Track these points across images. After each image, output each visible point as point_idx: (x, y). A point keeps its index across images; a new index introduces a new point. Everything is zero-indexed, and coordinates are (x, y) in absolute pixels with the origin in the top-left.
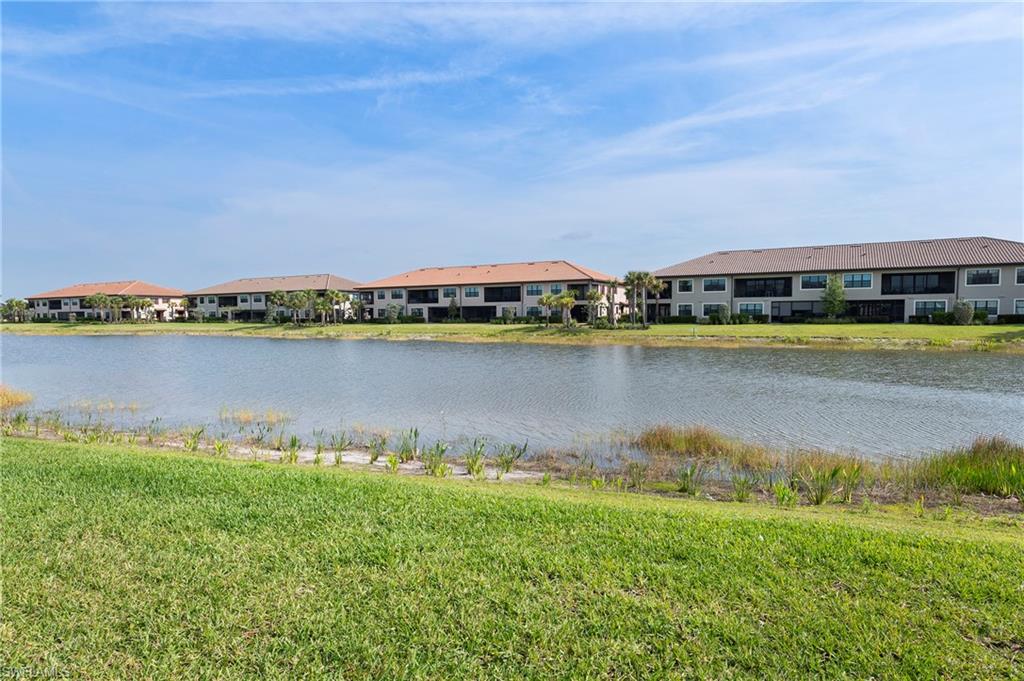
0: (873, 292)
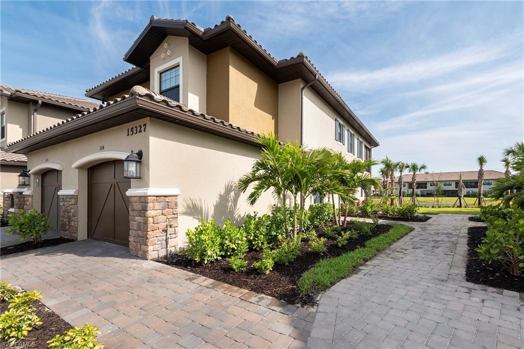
0: (453, 187)
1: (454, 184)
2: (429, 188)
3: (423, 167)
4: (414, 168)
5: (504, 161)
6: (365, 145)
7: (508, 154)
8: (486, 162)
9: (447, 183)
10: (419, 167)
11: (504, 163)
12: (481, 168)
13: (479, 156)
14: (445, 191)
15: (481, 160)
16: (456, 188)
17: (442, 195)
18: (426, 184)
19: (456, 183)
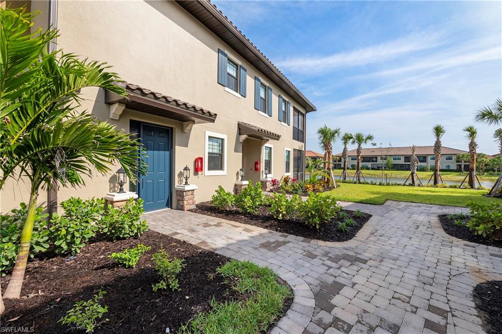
0: (402, 161)
1: (403, 159)
2: (379, 161)
3: (370, 138)
4: (359, 139)
5: (468, 130)
6: (294, 107)
7: (484, 117)
8: (444, 132)
9: (397, 157)
10: (365, 138)
11: (468, 133)
12: (438, 139)
13: (435, 125)
14: (394, 164)
15: (438, 131)
16: (405, 162)
17: (392, 168)
18: (376, 158)
19: (405, 157)
